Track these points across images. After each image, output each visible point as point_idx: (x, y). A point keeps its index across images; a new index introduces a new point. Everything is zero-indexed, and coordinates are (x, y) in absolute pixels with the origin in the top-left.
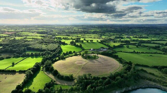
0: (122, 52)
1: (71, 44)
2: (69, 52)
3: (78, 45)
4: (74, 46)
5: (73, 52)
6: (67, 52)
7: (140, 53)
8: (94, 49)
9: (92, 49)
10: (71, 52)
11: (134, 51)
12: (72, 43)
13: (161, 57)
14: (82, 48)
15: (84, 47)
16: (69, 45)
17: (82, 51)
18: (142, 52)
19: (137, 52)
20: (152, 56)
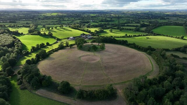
1: (30, 33)
2: (41, 45)
3: (44, 33)
4: (38, 36)
5: (46, 44)
6: (38, 45)
9: (72, 37)
10: (44, 44)
11: (126, 35)
14: (54, 38)
15: (57, 37)
16: (28, 35)
17: (58, 42)
18: (135, 35)
19: (130, 36)
20: (149, 38)
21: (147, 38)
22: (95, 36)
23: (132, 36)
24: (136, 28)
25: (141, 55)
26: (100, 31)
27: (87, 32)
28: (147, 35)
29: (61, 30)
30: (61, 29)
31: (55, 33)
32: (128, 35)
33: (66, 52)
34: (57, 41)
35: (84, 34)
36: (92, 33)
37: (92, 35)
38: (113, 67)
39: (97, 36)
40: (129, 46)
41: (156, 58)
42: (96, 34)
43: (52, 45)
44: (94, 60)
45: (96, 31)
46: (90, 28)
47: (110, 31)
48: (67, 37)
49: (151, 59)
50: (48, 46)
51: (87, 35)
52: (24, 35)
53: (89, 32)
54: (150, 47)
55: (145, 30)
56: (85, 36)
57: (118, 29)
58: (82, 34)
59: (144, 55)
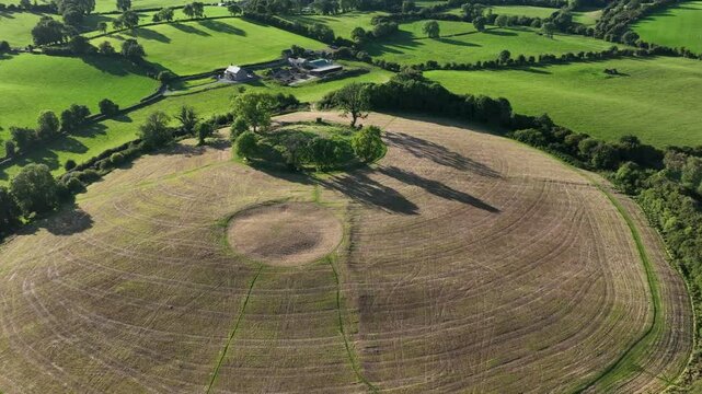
0: (439, 68)
1: (38, 44)
2: (66, 115)
3: (106, 46)
4: (77, 63)
5: (95, 111)
6: (49, 119)
7: (537, 60)
8: (247, 69)
9: (235, 69)
10: (85, 111)
11: (506, 54)
12: (46, 38)
13: (661, 73)
14: (151, 70)
15: (164, 65)
16: (32, 52)
17: (166, 93)
18: (547, 57)
19: (522, 58)
20: (616, 73)
21: (607, 71)
22: (354, 58)
23: (532, 59)
24: (555, 14)
25: (584, 193)
26: (377, 32)
27: (314, 36)
28: (607, 56)
29: (190, 30)
30: (194, 24)
31: (161, 44)
32: (514, 56)
33: (170, 172)
34: (162, 89)
35: (298, 52)
36: (340, 42)
37: (336, 57)
38: (411, 305)
39: (359, 60)
40: (517, 132)
41: (672, 220)
42: (358, 47)
43: (130, 115)
44: (306, 244)
45: (359, 32)
46: (338, 14)
47: (428, 30)
48: (212, 69)
49: (638, 228)
50: (107, 122)
51: (309, 55)
52: (16, 52)
53: (327, 37)
54: (634, 140)
55: (598, 28)
56: (303, 60)
57: (467, 19)
58: (289, 51)
59: (600, 194)
